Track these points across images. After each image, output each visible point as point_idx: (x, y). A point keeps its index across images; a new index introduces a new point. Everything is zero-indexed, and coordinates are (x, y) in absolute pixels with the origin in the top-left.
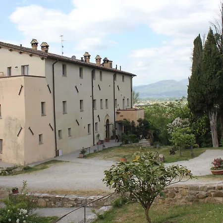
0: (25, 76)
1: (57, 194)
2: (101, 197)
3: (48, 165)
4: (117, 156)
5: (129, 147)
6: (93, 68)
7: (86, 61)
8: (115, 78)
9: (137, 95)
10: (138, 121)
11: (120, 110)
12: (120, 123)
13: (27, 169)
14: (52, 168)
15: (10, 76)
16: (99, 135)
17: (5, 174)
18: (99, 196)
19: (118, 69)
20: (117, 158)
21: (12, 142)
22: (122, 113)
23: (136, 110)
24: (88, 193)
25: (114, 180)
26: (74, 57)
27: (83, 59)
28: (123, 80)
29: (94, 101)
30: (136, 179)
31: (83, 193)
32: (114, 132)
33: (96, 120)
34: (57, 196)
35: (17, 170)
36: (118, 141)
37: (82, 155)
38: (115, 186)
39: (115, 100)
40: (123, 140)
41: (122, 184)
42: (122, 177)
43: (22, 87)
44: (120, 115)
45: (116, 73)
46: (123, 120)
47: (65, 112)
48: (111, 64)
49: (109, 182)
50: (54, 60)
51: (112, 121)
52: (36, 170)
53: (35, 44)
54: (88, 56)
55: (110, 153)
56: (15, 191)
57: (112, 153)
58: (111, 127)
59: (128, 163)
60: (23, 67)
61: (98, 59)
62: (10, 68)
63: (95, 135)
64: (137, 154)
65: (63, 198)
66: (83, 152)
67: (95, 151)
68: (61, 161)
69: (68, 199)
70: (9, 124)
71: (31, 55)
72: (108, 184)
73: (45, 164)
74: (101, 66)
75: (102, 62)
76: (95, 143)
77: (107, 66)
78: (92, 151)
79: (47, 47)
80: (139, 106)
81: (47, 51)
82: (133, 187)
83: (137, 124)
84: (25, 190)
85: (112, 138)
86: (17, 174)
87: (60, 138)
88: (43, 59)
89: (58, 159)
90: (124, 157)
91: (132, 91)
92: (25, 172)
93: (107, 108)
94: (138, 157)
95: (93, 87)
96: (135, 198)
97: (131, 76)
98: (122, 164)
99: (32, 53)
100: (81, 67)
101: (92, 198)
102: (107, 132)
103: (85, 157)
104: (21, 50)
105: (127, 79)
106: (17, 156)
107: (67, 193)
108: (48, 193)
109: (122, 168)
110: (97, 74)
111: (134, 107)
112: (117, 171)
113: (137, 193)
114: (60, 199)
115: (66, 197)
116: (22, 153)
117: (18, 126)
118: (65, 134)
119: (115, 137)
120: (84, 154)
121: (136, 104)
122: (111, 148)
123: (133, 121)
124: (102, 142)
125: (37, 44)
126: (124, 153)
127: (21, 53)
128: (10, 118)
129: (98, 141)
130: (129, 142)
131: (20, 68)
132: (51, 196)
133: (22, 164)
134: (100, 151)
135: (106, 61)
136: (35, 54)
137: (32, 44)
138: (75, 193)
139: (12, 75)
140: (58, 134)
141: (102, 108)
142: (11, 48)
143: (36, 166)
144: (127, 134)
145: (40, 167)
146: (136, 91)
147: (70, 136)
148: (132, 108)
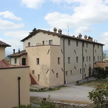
0: (50, 45)
1: (64, 102)
2: (86, 105)
3: (60, 88)
4: (94, 85)
5: (101, 81)
6: (83, 41)
7: (79, 38)
8: (94, 47)
9: (105, 55)
10: (106, 68)
11: (96, 62)
12: (96, 69)
13: (50, 89)
14: (62, 89)
15: (44, 45)
16: (86, 74)
17: (40, 91)
18: (85, 105)
19: (96, 42)
20: (95, 86)
21: (44, 76)
22: (97, 64)
23: (104, 62)
24: (80, 103)
25: (94, 97)
26: (74, 36)
27: (78, 37)
28: (98, 47)
29: (83, 57)
30: (105, 97)
31: (77, 103)
32: (93, 73)
33: (84, 67)
34: (65, 103)
35: (46, 89)
36: (95, 78)
37: (77, 84)
38: (94, 100)
39: (94, 57)
40: (97, 77)
41: (98, 99)
42: (97, 96)
43: (49, 50)
44: (96, 64)
45: (94, 44)
46: (97, 67)
47: (69, 63)
48: (92, 39)
49: (91, 98)
50: (64, 37)
51: (92, 67)
52: (55, 90)
53: (55, 30)
54: (80, 36)
55: (91, 83)
56: (45, 99)
57: (92, 83)
58: (92, 70)
59: (101, 89)
60: (50, 41)
61: (86, 37)
62: (44, 41)
63: (84, 74)
64: (106, 85)
65: (67, 105)
66: (78, 82)
67: (83, 82)
68: (67, 86)
69: (70, 105)
70: (43, 68)
71: (53, 35)
72: (90, 99)
73: (59, 87)
74: (87, 40)
75: (88, 38)
76: (84, 78)
77: (90, 40)
78: (82, 82)
79: (61, 31)
80: (106, 60)
81: (61, 33)
82: (103, 101)
83: (105, 69)
84: (49, 99)
85: (92, 76)
86: (45, 91)
87: (67, 75)
88: (59, 37)
89: (65, 85)
90: (98, 86)
91: (102, 53)
92: (50, 91)
93: (90, 61)
94: (106, 86)
95: (83, 50)
96: (104, 107)
97: (102, 45)
98: (98, 89)
99: (54, 34)
100: (77, 41)
101: (81, 105)
102: (90, 73)
103: (78, 85)
104: (49, 33)
105: (100, 47)
106: (46, 83)
107: (69, 102)
108: (60, 101)
109: (98, 91)
110: (85, 44)
111: (103, 61)
112: (95, 93)
113: (105, 105)
114: (66, 105)
115: (69, 104)
116: (48, 81)
117: (47, 69)
118: (69, 73)
119: (94, 75)
120: (78, 83)
121: (104, 59)
122: (91, 81)
123: (103, 68)
124: (87, 78)
125: (56, 30)
126: (98, 84)
127: (49, 34)
128: (43, 65)
129: (85, 77)
130: (101, 78)
131: (48, 41)
132: (62, 103)
133: (48, 87)
134: (86, 82)
135: (90, 38)
136: (55, 35)
137: (54, 30)
138: (73, 102)
139: (45, 45)
140: (65, 73)
141: (87, 61)
142: (45, 32)
143: (54, 88)
144: (100, 74)
145: (56, 89)
146: (104, 53)
147: (71, 74)
148: (102, 61)
